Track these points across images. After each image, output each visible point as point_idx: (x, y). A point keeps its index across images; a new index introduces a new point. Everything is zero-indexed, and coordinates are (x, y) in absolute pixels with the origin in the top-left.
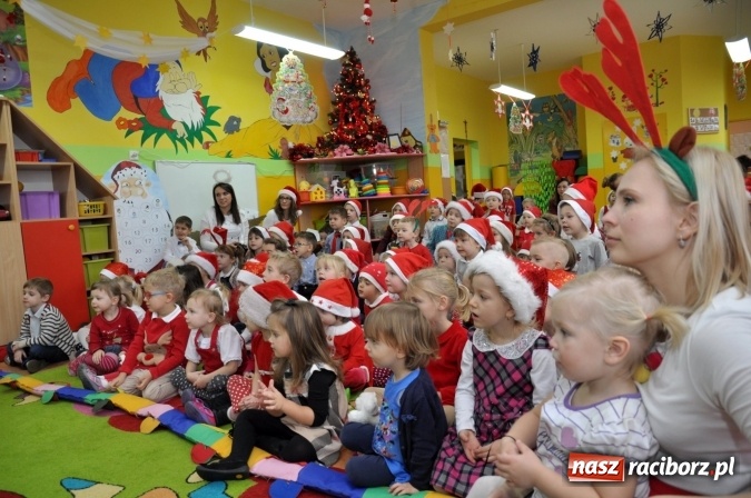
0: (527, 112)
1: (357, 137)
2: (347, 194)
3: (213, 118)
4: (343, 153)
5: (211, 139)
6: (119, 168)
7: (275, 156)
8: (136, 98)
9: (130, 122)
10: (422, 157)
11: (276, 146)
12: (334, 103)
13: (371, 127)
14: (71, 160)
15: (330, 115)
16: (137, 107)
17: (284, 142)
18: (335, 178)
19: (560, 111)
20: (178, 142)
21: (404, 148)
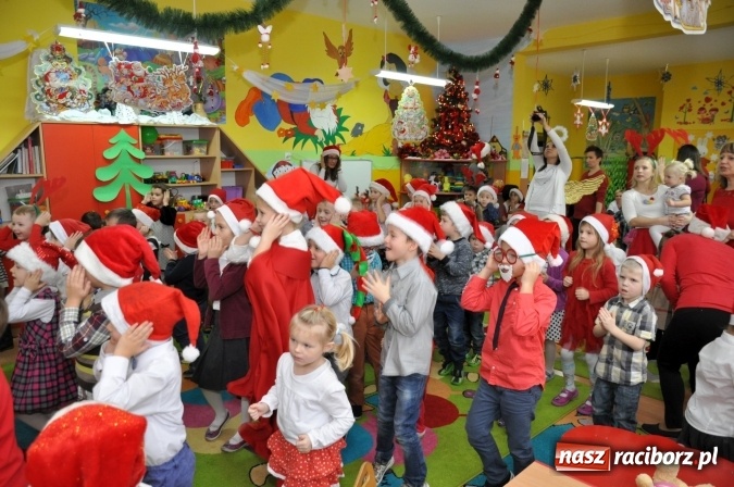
0: (605, 120)
1: (454, 141)
2: (441, 187)
3: (344, 125)
4: (441, 156)
5: (341, 141)
6: (278, 166)
7: (387, 154)
8: (292, 113)
9: (287, 131)
10: (505, 163)
11: (389, 146)
12: (438, 111)
13: (466, 135)
14: (252, 165)
15: (433, 120)
17: (395, 142)
18: (433, 174)
19: (638, 113)
20: (318, 146)
21: (493, 155)
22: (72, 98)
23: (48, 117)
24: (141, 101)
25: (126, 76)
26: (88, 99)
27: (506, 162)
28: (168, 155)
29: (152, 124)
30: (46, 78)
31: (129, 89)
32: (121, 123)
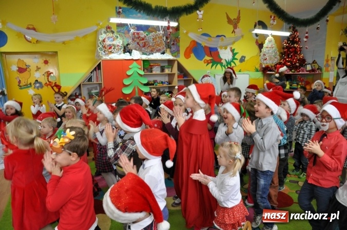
1: (292, 63)
3: (236, 57)
5: (234, 65)
6: (204, 77)
7: (257, 71)
8: (210, 52)
9: (208, 61)
11: (258, 67)
12: (284, 48)
13: (299, 60)
14: (192, 77)
16: (211, 56)
17: (261, 65)
20: (223, 67)
21: (313, 70)
22: (114, 49)
23: (105, 57)
24: (143, 49)
25: (137, 38)
26: (120, 49)
27: (321, 74)
28: (154, 73)
29: (147, 59)
30: (104, 41)
31: (138, 43)
32: (134, 59)
